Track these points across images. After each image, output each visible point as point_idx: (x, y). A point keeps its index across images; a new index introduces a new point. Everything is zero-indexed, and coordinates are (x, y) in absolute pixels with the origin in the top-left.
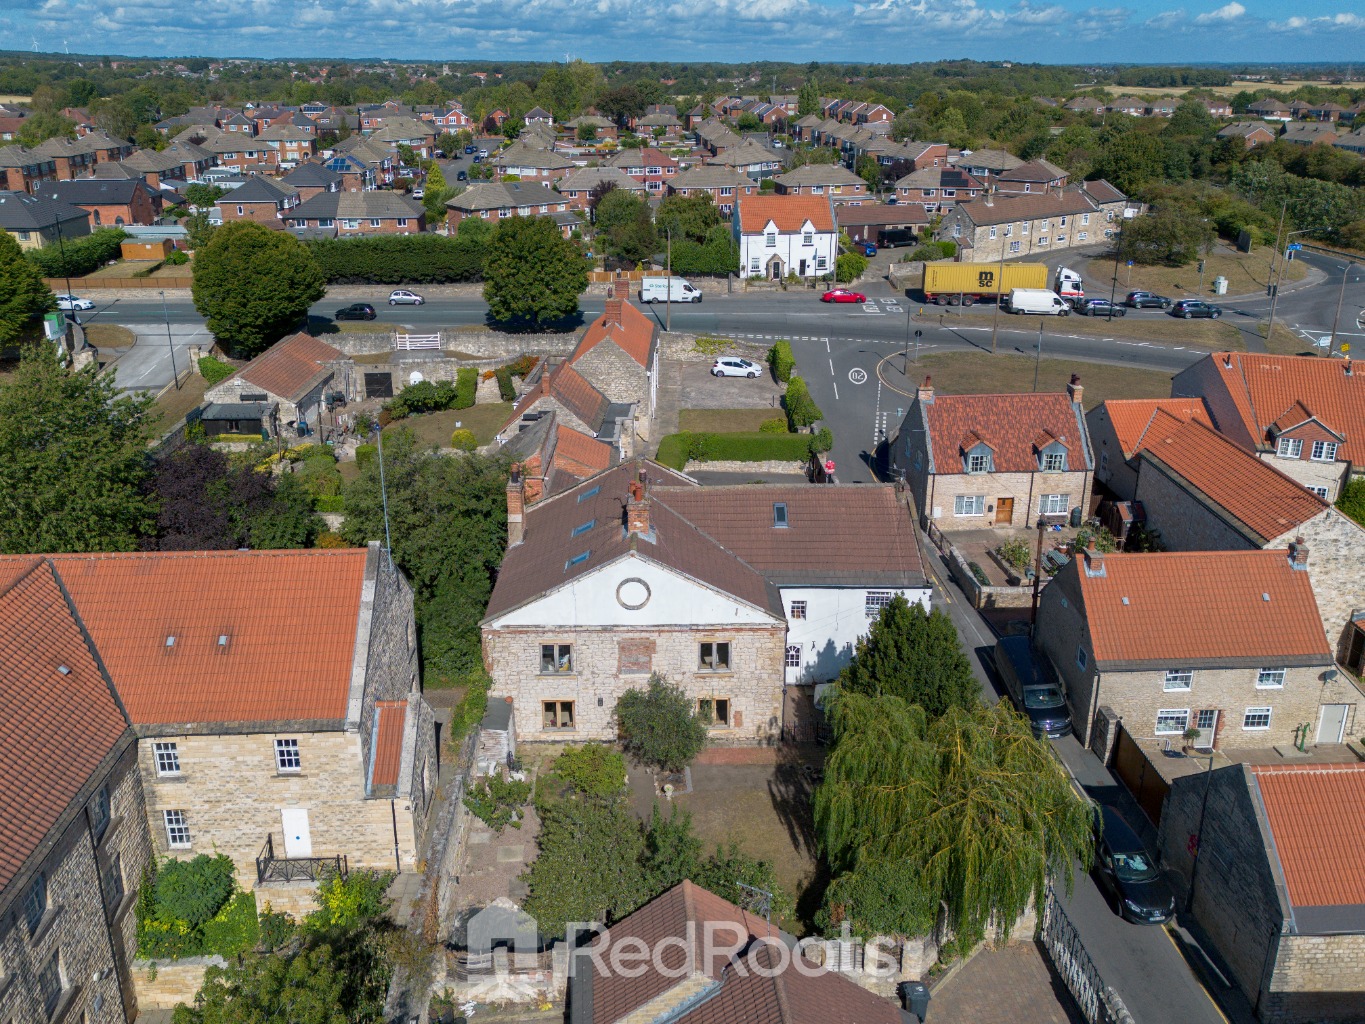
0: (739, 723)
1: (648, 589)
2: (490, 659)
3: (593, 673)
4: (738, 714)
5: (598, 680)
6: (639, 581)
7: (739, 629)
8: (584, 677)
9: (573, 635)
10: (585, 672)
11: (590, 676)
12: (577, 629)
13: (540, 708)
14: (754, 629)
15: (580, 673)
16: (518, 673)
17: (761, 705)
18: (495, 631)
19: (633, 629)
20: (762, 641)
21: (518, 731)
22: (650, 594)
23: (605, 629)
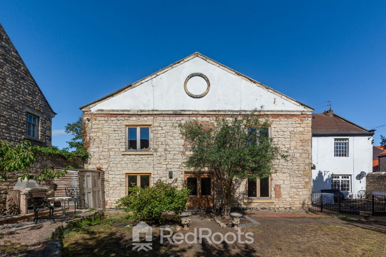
0: (278, 195)
1: (208, 81)
2: (88, 138)
3: (166, 150)
4: (278, 187)
5: (170, 156)
6: (201, 75)
7: (277, 115)
8: (159, 154)
9: (151, 118)
10: (159, 150)
11: (163, 153)
12: (155, 114)
13: (125, 181)
14: (289, 116)
15: (156, 150)
16: (109, 150)
17: (295, 179)
18: (92, 114)
19: (197, 114)
20: (295, 125)
21: (107, 199)
22: (209, 85)
23: (176, 114)
